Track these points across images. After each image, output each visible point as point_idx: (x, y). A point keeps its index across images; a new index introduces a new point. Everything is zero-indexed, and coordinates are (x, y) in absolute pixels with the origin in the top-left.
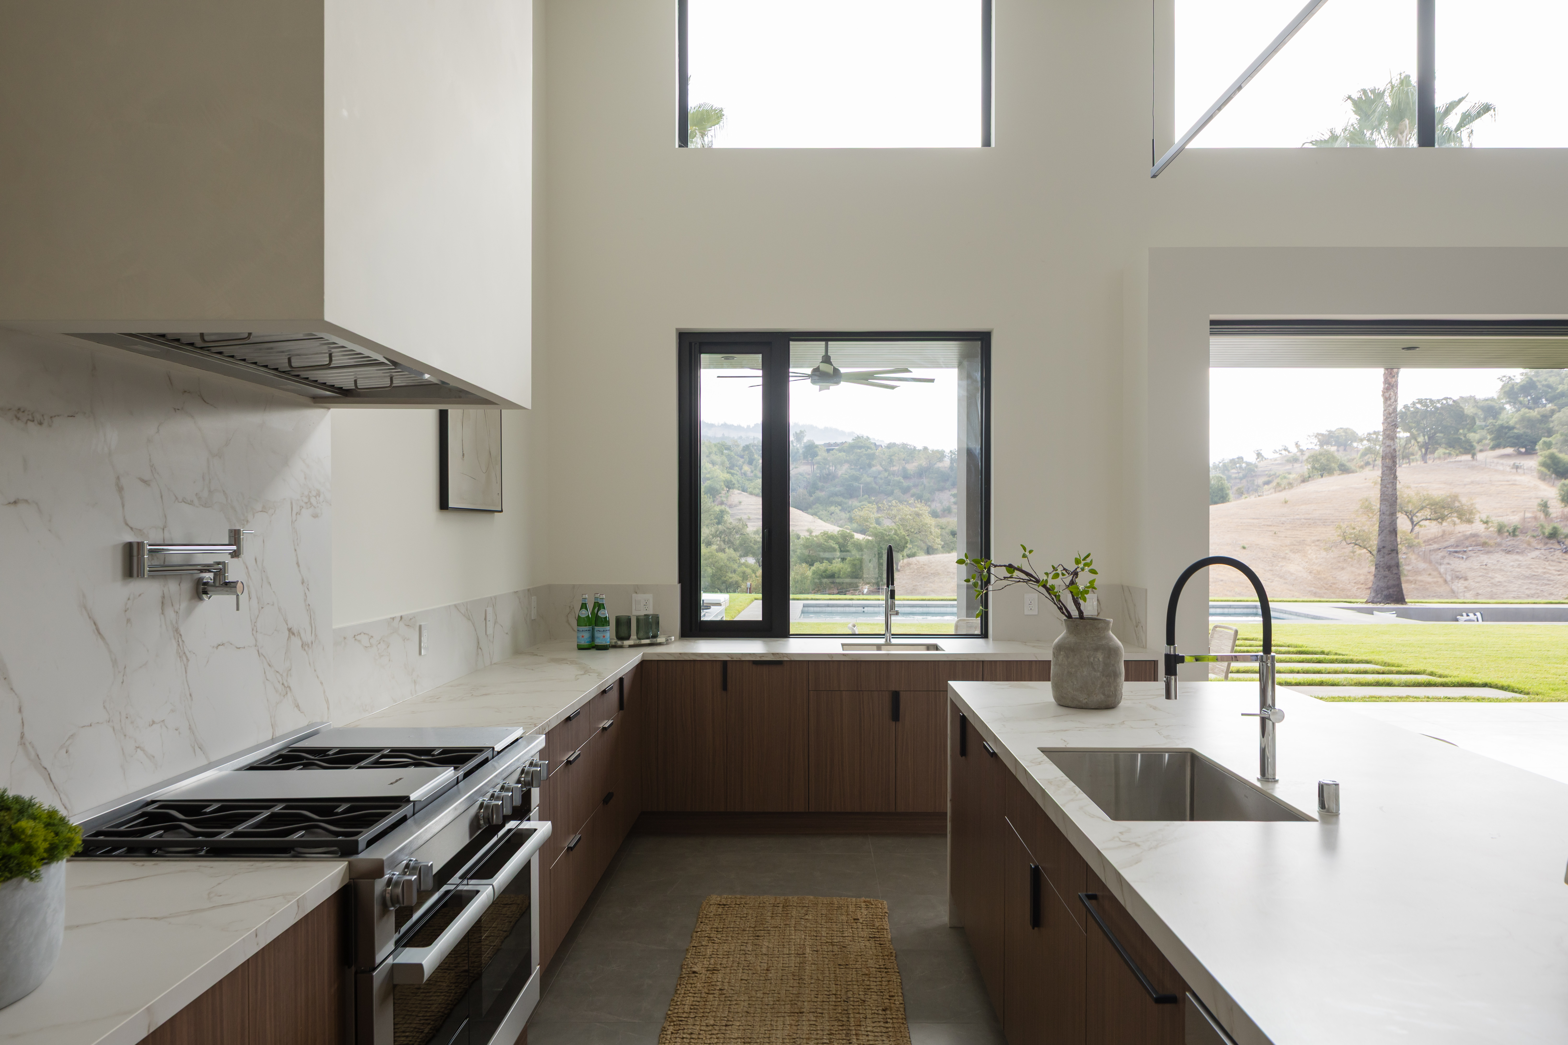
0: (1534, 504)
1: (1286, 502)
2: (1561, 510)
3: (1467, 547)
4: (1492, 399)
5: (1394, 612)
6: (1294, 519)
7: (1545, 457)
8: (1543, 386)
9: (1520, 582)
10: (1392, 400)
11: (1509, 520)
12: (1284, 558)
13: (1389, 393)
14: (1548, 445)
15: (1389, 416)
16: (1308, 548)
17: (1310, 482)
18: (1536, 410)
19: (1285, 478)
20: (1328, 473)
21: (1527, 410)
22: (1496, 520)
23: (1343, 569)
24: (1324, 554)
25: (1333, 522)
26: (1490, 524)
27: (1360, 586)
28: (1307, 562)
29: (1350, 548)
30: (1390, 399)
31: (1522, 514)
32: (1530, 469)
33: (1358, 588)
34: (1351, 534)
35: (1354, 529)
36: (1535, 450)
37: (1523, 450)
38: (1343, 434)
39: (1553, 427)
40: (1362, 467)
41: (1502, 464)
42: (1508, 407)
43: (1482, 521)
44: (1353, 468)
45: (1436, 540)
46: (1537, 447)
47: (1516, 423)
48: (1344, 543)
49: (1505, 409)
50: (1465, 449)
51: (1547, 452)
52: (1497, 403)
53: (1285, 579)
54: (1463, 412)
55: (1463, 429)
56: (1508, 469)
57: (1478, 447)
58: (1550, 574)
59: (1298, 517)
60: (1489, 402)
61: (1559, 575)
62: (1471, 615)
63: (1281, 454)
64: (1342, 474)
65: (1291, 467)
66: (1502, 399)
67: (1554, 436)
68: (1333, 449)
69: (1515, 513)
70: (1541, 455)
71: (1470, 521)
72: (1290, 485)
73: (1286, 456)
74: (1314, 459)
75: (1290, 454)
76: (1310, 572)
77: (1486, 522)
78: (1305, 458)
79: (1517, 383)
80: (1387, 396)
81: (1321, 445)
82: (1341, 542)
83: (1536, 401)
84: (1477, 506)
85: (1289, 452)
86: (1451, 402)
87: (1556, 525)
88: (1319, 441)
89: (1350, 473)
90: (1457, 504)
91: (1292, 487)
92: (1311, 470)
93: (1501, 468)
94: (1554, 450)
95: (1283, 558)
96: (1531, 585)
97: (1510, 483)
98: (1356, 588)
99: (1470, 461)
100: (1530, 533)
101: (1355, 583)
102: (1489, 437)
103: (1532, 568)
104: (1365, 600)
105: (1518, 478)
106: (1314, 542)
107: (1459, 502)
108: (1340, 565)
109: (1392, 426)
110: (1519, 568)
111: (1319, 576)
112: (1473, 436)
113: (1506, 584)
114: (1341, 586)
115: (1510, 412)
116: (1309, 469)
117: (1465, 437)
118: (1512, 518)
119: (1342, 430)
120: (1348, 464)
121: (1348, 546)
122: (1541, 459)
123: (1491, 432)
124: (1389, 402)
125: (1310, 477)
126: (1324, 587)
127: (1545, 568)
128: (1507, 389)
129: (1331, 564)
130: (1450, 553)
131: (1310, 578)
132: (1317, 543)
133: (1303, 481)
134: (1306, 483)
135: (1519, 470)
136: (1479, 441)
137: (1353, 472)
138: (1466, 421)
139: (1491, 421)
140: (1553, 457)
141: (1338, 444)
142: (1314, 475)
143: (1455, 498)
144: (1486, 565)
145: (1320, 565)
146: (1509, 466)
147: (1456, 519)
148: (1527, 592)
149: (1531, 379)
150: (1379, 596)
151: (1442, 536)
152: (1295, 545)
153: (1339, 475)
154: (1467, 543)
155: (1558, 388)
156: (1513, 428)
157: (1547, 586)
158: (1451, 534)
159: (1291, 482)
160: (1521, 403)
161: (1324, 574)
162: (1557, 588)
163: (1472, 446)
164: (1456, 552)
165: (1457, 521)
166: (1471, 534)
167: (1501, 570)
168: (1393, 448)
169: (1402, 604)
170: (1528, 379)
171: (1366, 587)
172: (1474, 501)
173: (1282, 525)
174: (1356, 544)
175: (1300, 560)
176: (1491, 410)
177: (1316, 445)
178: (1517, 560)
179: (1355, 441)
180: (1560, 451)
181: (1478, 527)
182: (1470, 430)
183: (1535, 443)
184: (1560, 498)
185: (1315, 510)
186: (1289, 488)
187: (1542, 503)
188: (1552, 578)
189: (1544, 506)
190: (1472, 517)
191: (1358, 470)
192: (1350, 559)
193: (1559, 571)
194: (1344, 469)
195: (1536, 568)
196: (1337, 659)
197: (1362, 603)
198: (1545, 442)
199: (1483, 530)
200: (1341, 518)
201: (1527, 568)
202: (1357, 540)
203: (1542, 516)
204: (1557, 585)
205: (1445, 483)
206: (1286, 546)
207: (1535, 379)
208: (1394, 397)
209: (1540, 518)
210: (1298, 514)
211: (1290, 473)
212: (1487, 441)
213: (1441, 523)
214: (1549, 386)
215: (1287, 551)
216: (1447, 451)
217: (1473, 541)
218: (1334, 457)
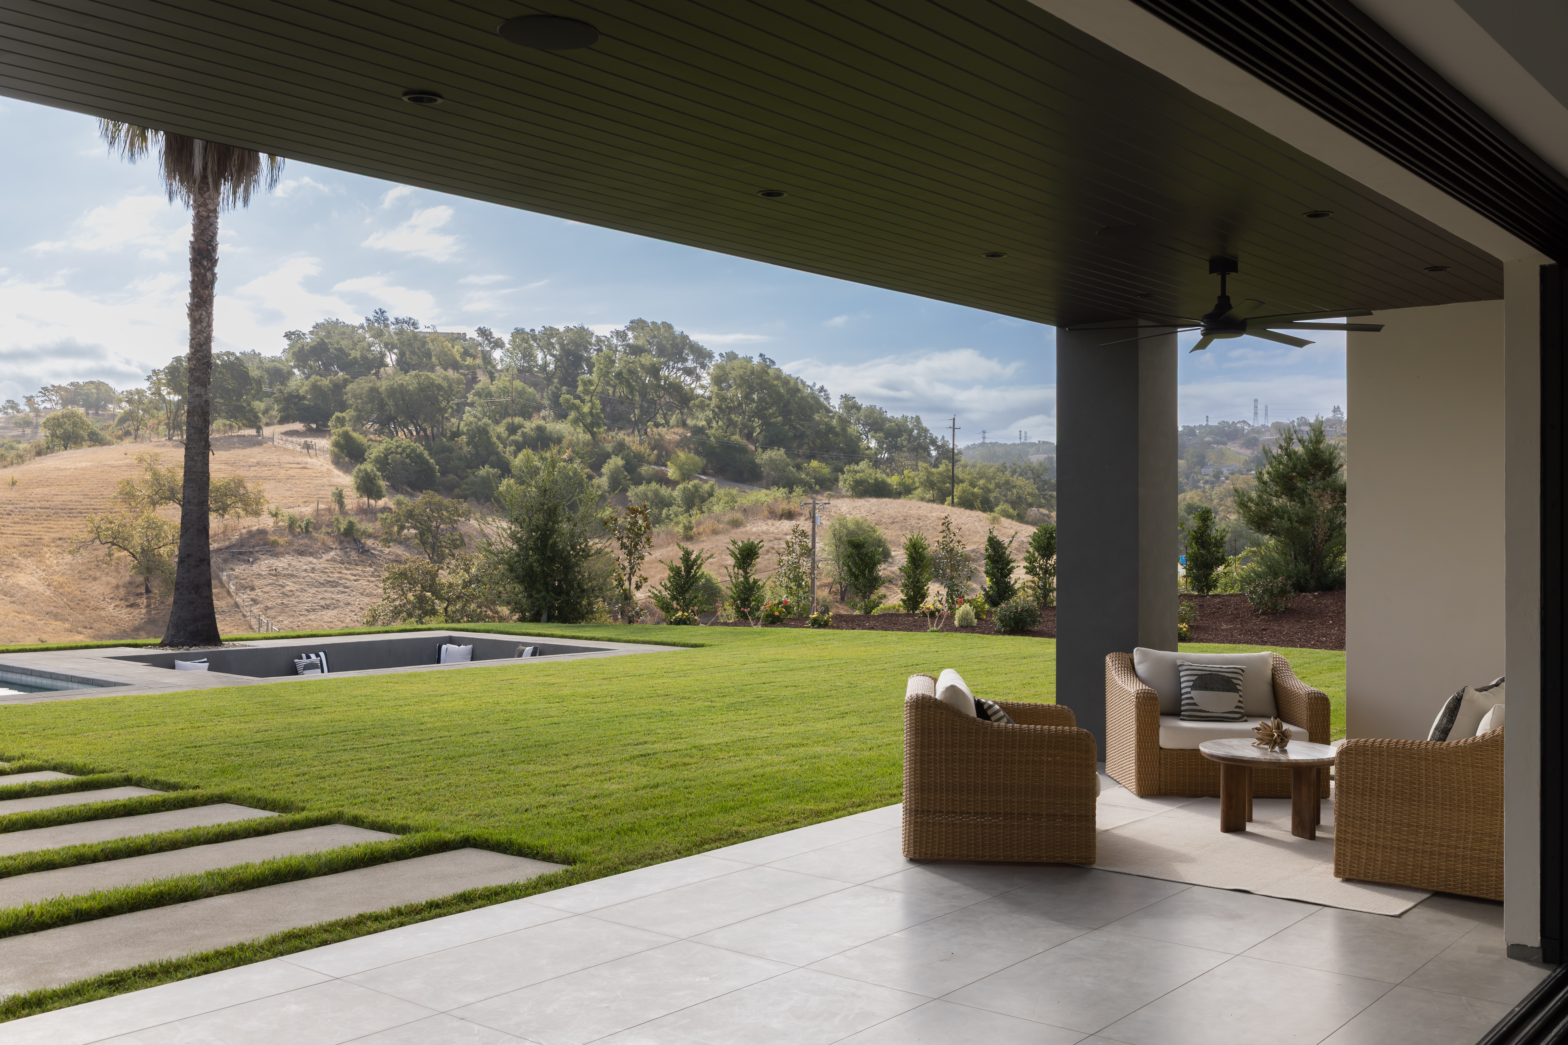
0: (328, 493)
1: (14, 483)
2: (356, 501)
3: (254, 547)
4: (279, 360)
5: (206, 660)
6: (25, 508)
7: (339, 436)
8: (335, 349)
9: (313, 590)
10: (204, 324)
11: (301, 512)
12: (10, 565)
13: (200, 312)
14: (341, 422)
15: (198, 348)
16: (46, 549)
17: (49, 455)
18: (329, 378)
19: (12, 448)
20: (75, 443)
21: (318, 377)
22: (286, 512)
23: (95, 579)
24: (68, 558)
25: (81, 513)
26: (280, 518)
27: (118, 603)
28: (44, 570)
29: (103, 550)
30: (201, 322)
31: (314, 505)
32: (322, 450)
33: (116, 606)
34: (108, 529)
35: (111, 523)
36: (328, 427)
37: (314, 426)
38: (94, 391)
39: (346, 400)
40: (120, 438)
41: (292, 442)
42: (296, 371)
43: (270, 513)
44: (108, 438)
45: (216, 538)
46: (330, 424)
47: (307, 392)
48: (97, 542)
49: (294, 374)
50: (249, 420)
51: (340, 430)
52: (285, 366)
53: (12, 596)
54: (247, 373)
55: (247, 394)
56: (298, 448)
57: (264, 420)
58: (346, 579)
59: (31, 504)
60: (276, 364)
61: (355, 581)
62: (313, 656)
63: (6, 413)
64: (93, 445)
65: (20, 433)
66: (291, 361)
67: (348, 411)
68: (81, 411)
69: (307, 504)
70: (334, 433)
71: (257, 514)
72: (21, 459)
73: (14, 417)
74: (55, 424)
75: (19, 415)
76: (49, 585)
77: (275, 515)
78: (42, 421)
79: (308, 343)
80: (197, 317)
81: (64, 405)
82: (93, 541)
83: (327, 367)
84: (265, 494)
85: (18, 411)
86: (232, 358)
87: (351, 519)
88: (61, 398)
89: (105, 445)
90: (242, 491)
91: (23, 462)
92: (50, 438)
93: (290, 447)
94: (348, 428)
95: (8, 565)
96: (326, 594)
97: (301, 466)
98: (113, 605)
99: (255, 436)
100: (324, 530)
101: (112, 598)
102: (276, 407)
103: (327, 572)
104: (159, 641)
105: (309, 460)
106: (54, 540)
107: (244, 487)
108: (91, 573)
109: (204, 364)
110: (313, 573)
111: (61, 590)
112: (259, 405)
113: (299, 593)
114: (92, 603)
115: (299, 378)
116: (47, 436)
117: (249, 405)
118: (304, 509)
119: (93, 386)
120: (102, 433)
121: (102, 546)
122: (334, 438)
123: (277, 401)
124: (199, 327)
125: (48, 448)
126: (69, 606)
127: (340, 573)
128: (296, 350)
129: (79, 572)
130: (233, 555)
131: (48, 593)
132: (59, 542)
133: (39, 454)
134: (43, 457)
135: (310, 451)
136: (265, 412)
137: (109, 443)
138: (251, 384)
139: (278, 386)
140: (346, 436)
141: (88, 405)
142: (54, 446)
143: (240, 483)
144: (276, 570)
145: (63, 574)
146: (300, 445)
147: (239, 510)
148: (322, 603)
149: (322, 340)
150: (181, 633)
151: (224, 532)
152: (26, 546)
153: (90, 446)
154: (253, 541)
155: (350, 355)
156: (304, 398)
157: (343, 595)
158: (234, 529)
159: (22, 454)
160: (311, 367)
161: (69, 587)
162: (354, 596)
163: (257, 417)
164: (241, 553)
165: (242, 513)
166: (258, 530)
167: (292, 576)
168: (204, 399)
169: (216, 645)
170: (319, 340)
171: (127, 603)
172: (262, 488)
173: (7, 517)
174: (113, 544)
175: (35, 567)
176: (278, 375)
177: (56, 404)
178: (310, 563)
179: (111, 403)
180: (354, 430)
181: (266, 522)
182: (254, 398)
183: (327, 417)
184: (355, 486)
185: (57, 495)
186: (18, 463)
187: (337, 492)
188: (349, 584)
189: (339, 497)
190: (260, 507)
191: (115, 440)
192: (104, 565)
193: (355, 576)
194: (96, 440)
195: (332, 573)
196: (164, 801)
197: (154, 646)
198: (338, 418)
199: (272, 524)
200: (93, 507)
201: (322, 572)
202: (115, 538)
203: (336, 507)
204: (354, 593)
205: (226, 464)
206: (14, 547)
207: (327, 341)
208: (207, 319)
209: (335, 509)
210: (31, 501)
211: (19, 442)
212: (274, 413)
213: (223, 516)
214: (341, 350)
215: (15, 555)
216: (228, 422)
217: (261, 540)
218: (83, 423)
